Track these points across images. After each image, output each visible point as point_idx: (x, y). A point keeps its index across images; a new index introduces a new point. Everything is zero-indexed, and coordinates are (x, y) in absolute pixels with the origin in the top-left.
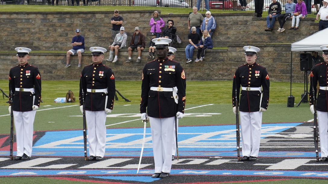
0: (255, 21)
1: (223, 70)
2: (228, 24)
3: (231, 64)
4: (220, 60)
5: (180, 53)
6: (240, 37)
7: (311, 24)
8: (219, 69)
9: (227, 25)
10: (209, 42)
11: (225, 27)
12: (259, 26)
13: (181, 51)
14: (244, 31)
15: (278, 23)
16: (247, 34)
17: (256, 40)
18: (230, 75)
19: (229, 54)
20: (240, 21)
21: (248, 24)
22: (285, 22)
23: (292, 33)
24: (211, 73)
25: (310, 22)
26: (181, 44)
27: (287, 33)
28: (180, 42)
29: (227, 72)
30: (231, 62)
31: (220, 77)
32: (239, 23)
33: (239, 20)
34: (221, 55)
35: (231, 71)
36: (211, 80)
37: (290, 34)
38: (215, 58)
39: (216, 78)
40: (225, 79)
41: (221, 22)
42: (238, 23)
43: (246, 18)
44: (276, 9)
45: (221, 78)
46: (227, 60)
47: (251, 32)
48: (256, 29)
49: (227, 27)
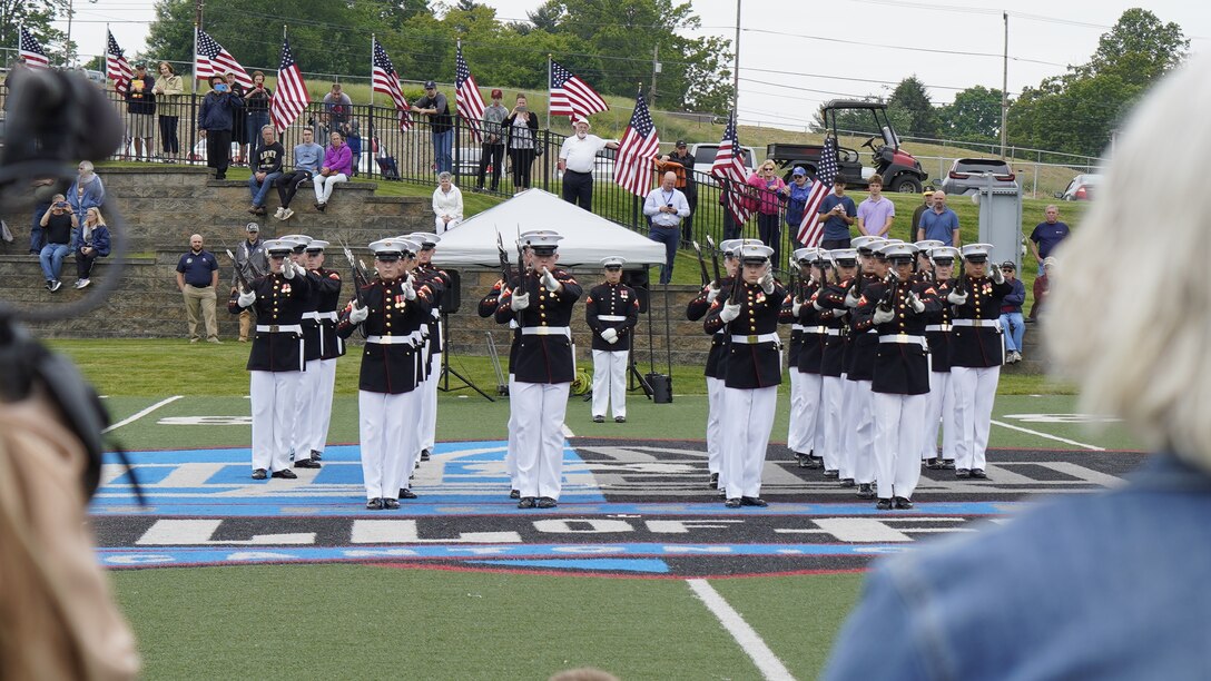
0: (216, 190)
1: (143, 310)
2: (141, 195)
3: (165, 297)
4: (135, 286)
5: (23, 266)
6: (174, 229)
7: (368, 199)
8: (134, 310)
9: (138, 196)
10: (103, 240)
11: (132, 202)
12: (225, 201)
13: (26, 260)
14: (184, 214)
15: (276, 196)
16: (194, 221)
17: (216, 236)
18: (162, 324)
19: (161, 270)
20: (173, 188)
21: (195, 195)
22: (293, 192)
23: (314, 220)
24: (111, 319)
25: (365, 194)
26: (12, 243)
27: (301, 220)
28: (10, 239)
29: (153, 317)
30: (165, 291)
31: (135, 329)
32: (172, 192)
33: (169, 184)
34: (139, 272)
35: (166, 314)
36: (110, 335)
37: (310, 224)
38: (123, 281)
39: (124, 331)
40: (148, 335)
41: (122, 189)
42: (167, 193)
43: (188, 181)
44: (272, 160)
45: (138, 331)
46: (155, 286)
47: (204, 218)
48: (216, 208)
49: (138, 203)
